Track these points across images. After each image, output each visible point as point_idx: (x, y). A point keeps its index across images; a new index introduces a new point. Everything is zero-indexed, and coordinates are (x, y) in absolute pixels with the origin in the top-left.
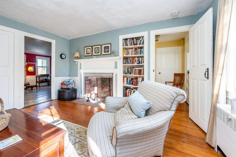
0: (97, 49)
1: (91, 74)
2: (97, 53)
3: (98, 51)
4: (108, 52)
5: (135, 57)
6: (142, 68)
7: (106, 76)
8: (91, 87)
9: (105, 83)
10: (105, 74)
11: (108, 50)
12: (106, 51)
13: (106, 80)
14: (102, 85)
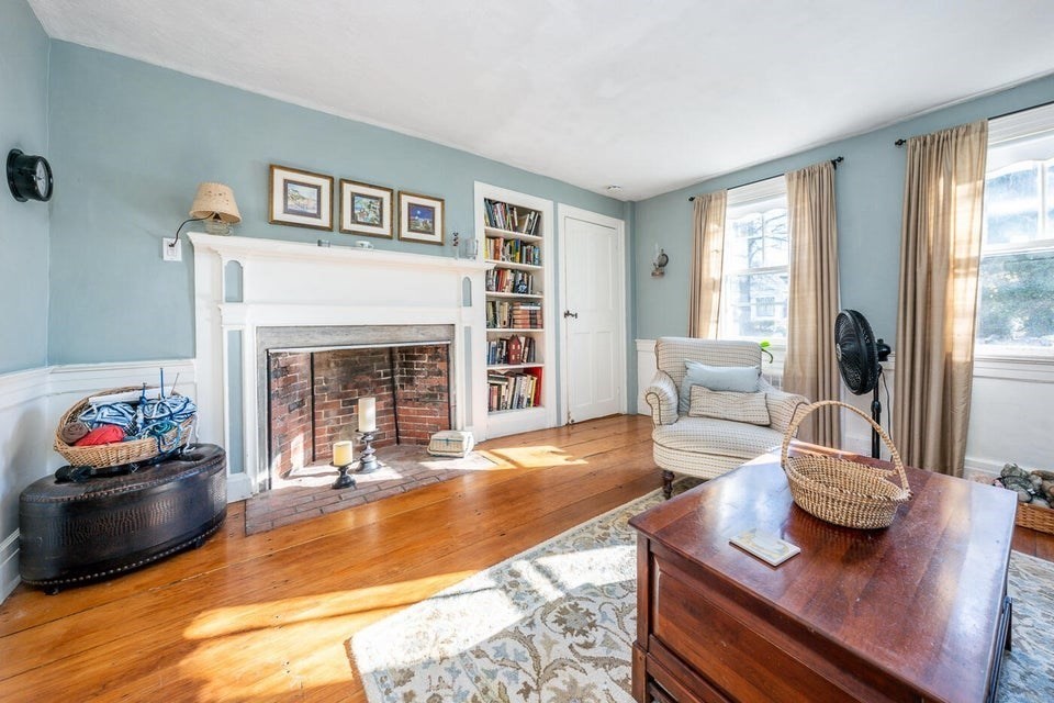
0: (365, 200)
1: (323, 333)
2: (368, 224)
3: (372, 215)
4: (430, 233)
5: (506, 269)
6: (538, 308)
7: (421, 337)
8: (290, 411)
9: (368, 375)
10: (414, 329)
11: (430, 225)
12: (421, 226)
13: (373, 361)
14: (345, 387)
